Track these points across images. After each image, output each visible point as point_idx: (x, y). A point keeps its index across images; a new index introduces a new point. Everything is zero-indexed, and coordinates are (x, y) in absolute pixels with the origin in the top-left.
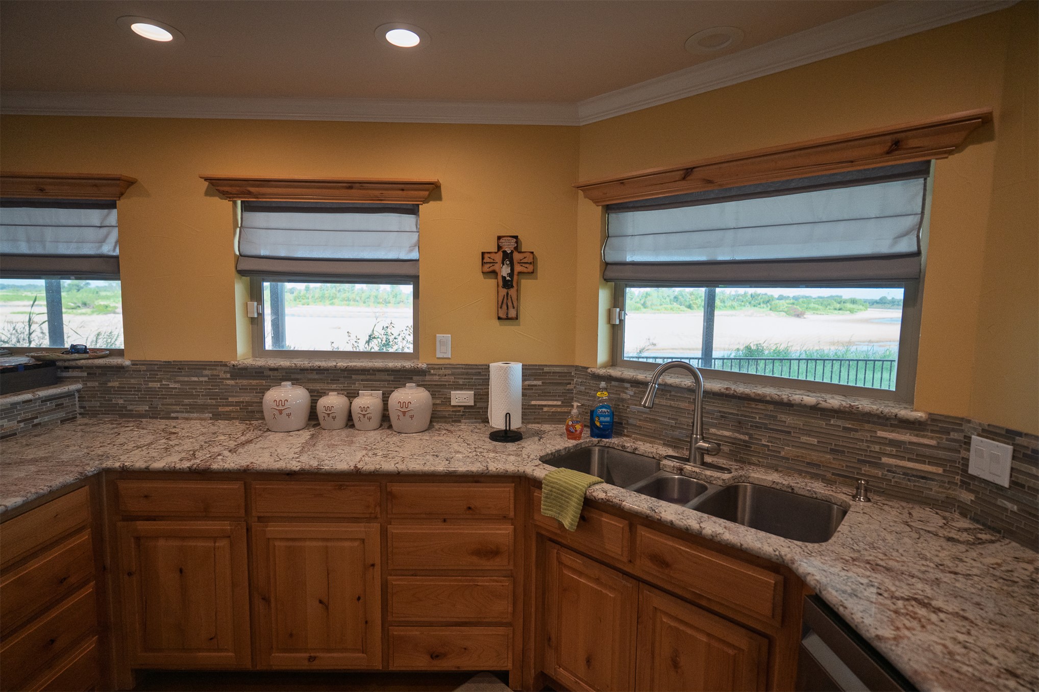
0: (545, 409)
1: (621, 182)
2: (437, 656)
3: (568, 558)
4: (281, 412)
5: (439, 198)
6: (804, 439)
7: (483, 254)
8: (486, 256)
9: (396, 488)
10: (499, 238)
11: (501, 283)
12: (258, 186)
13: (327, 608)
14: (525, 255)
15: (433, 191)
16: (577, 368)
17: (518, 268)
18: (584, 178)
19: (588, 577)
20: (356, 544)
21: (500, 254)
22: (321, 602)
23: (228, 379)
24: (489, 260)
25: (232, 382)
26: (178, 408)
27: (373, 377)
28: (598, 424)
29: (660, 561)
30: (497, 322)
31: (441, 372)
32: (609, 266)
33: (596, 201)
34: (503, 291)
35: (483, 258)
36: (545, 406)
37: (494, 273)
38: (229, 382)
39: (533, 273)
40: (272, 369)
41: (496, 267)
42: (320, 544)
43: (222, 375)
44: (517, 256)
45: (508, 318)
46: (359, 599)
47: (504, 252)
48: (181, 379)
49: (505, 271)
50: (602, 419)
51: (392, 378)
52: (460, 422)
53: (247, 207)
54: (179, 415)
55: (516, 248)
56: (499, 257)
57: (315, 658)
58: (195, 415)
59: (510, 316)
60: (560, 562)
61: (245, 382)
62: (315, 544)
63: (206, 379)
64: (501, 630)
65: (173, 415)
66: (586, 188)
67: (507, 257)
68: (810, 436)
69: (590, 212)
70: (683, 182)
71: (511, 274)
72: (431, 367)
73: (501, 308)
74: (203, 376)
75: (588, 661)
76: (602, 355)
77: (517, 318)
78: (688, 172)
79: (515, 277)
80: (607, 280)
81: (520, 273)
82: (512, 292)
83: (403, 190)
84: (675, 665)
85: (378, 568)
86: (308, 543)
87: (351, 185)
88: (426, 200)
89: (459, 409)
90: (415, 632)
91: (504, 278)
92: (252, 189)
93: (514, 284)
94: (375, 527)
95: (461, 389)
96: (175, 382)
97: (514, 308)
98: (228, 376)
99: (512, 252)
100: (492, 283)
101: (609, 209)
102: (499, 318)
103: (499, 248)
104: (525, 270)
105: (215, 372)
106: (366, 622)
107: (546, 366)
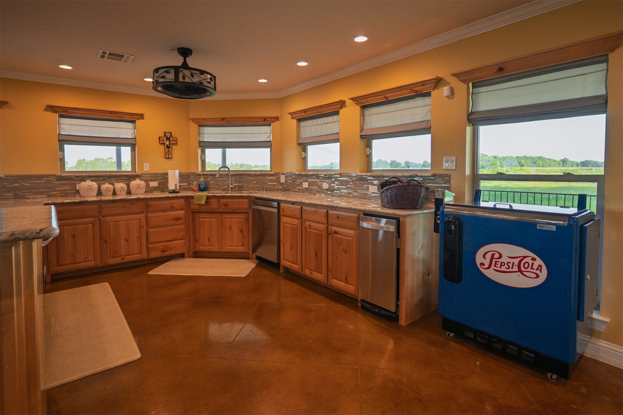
0: (182, 187)
1: (205, 119)
2: (164, 251)
3: (201, 216)
4: (91, 189)
5: (143, 119)
6: (254, 182)
7: (160, 137)
8: (161, 138)
9: (150, 203)
10: (165, 133)
11: (166, 147)
12: (72, 110)
13: (128, 241)
14: (174, 138)
15: (141, 116)
16: (192, 173)
17: (172, 142)
18: (191, 117)
19: (208, 218)
20: (138, 220)
21: (166, 137)
22: (126, 240)
23: (55, 181)
24: (162, 139)
25: (57, 182)
26: (29, 194)
27: (120, 178)
28: (202, 187)
29: (226, 205)
30: (165, 159)
31: (145, 176)
32: (201, 143)
33: (196, 124)
34: (167, 149)
35: (160, 139)
36: (182, 185)
37: (164, 144)
38: (55, 182)
39: (177, 144)
40: (76, 177)
41: (164, 142)
42: (125, 222)
43: (52, 180)
44: (171, 138)
45: (169, 158)
46: (138, 237)
47: (167, 137)
48: (31, 182)
49: (168, 143)
50: (203, 186)
51: (127, 178)
52: (153, 192)
53: (61, 116)
54: (30, 197)
55: (171, 136)
56: (165, 138)
57: (124, 258)
58: (38, 196)
59: (169, 157)
60: (199, 218)
61: (63, 182)
62: (123, 222)
63: (44, 181)
64: (183, 241)
65: (27, 197)
66: (193, 120)
67: (168, 139)
68: (255, 181)
69: (194, 126)
70: (222, 121)
71: (170, 144)
72: (142, 174)
73: (166, 154)
74: (43, 180)
75: (209, 240)
76: (200, 169)
77: (172, 158)
78: (223, 119)
79: (171, 145)
80: (200, 146)
81: (172, 144)
82: (170, 150)
83: (131, 115)
84: (230, 228)
85: (144, 227)
86: (121, 222)
87: (111, 112)
88: (139, 119)
89: (153, 188)
90: (157, 245)
91: (167, 145)
92: (69, 111)
93: (171, 147)
94: (143, 215)
95: (153, 181)
96: (28, 183)
97: (171, 154)
98: (55, 180)
99: (170, 137)
100: (162, 147)
101: (200, 126)
102: (166, 158)
103: (165, 136)
104: (174, 143)
105: (48, 179)
106: (141, 244)
107: (182, 173)
